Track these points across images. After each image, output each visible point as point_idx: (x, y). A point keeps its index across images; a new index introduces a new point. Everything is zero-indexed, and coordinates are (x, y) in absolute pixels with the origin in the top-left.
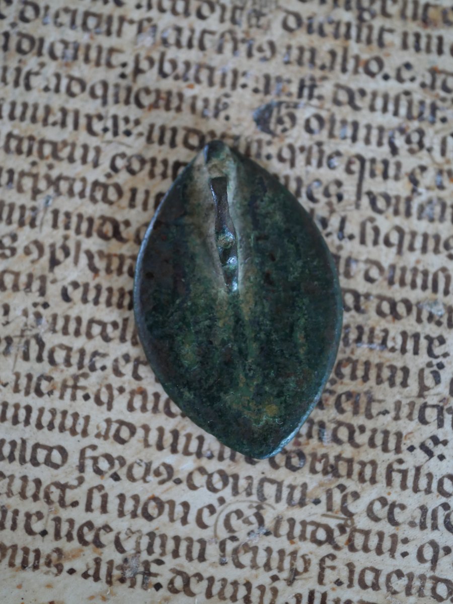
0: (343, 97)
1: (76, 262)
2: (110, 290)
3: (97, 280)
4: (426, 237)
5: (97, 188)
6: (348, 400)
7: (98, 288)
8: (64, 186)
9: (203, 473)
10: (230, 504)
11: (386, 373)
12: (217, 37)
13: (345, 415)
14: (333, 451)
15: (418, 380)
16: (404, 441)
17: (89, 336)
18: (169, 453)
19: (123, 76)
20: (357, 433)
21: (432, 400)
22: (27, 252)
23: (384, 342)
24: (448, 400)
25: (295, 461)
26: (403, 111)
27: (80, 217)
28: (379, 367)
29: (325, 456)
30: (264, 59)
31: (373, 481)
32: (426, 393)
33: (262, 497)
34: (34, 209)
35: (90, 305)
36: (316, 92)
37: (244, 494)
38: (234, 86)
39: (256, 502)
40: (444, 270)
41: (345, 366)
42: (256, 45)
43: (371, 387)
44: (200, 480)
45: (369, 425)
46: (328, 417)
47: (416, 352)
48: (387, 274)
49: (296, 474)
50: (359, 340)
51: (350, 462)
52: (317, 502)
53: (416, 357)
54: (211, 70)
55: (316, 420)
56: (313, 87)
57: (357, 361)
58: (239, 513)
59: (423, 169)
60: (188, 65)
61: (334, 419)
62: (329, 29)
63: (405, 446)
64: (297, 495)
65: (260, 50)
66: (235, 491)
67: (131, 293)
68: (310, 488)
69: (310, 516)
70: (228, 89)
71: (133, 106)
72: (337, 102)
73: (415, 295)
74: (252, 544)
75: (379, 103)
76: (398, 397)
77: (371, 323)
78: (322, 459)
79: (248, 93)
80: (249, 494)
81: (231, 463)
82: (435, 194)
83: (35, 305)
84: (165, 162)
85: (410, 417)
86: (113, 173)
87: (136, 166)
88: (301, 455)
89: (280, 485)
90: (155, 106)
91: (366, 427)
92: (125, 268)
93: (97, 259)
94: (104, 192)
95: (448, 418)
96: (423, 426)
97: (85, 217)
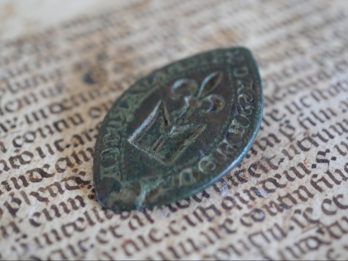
1: (28, 202)
2: (62, 204)
3: (50, 204)
5: (14, 160)
6: (256, 169)
7: (54, 208)
11: (263, 143)
13: (262, 176)
14: (274, 197)
15: (283, 135)
16: (306, 166)
17: (68, 235)
20: (278, 180)
21: (300, 138)
24: (308, 132)
25: (257, 216)
27: (14, 179)
29: (272, 203)
31: (311, 196)
32: (293, 137)
35: (56, 219)
43: (262, 154)
46: (253, 183)
47: (268, 125)
49: (265, 222)
51: (288, 196)
52: (292, 228)
53: (271, 126)
55: (248, 189)
61: (258, 182)
63: (309, 167)
64: (277, 232)
68: (280, 224)
69: (296, 238)
71: (7, 114)
76: (281, 149)
78: (272, 205)
80: (248, 249)
83: (17, 240)
84: (48, 127)
85: (296, 152)
86: (18, 148)
87: (30, 137)
88: (258, 211)
89: (261, 233)
91: (279, 174)
92: (63, 188)
93: (41, 194)
94: (20, 160)
95: (317, 139)
96: (308, 152)
97: (17, 178)
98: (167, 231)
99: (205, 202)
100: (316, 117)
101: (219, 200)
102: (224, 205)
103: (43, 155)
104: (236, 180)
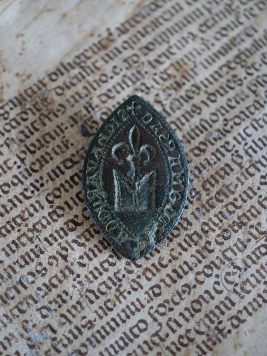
0: (104, 98)
1: (73, 249)
2: (96, 246)
3: (87, 248)
4: (183, 116)
5: (52, 215)
6: (220, 195)
7: (91, 250)
8: (39, 227)
9: (200, 274)
10: (221, 274)
11: (222, 173)
12: (38, 121)
13: (224, 201)
14: (234, 217)
15: (235, 164)
16: (254, 189)
17: (106, 270)
18: (180, 280)
19: (19, 167)
20: (236, 203)
21: (247, 165)
22: (51, 264)
23: (209, 164)
24: (252, 160)
25: (226, 235)
26: (129, 83)
27: (57, 231)
28: (217, 173)
29: (234, 222)
30: (63, 113)
31: (259, 213)
32: (242, 165)
33: (229, 259)
34: (36, 246)
35: (94, 259)
36: (94, 106)
37: (222, 265)
38: (62, 131)
39: (229, 263)
40: (201, 120)
41: (206, 185)
42: (55, 110)
43: (223, 183)
44: (201, 278)
45: (236, 195)
46: (220, 208)
47: (224, 156)
48: (185, 141)
49: (232, 239)
50: (200, 172)
51: (244, 215)
52: (249, 240)
53: (225, 157)
54: (49, 134)
55: (217, 213)
56: (90, 105)
57: (208, 179)
58: (228, 274)
59: (157, 95)
60: (38, 140)
61: (223, 206)
62: (75, 81)
63: (256, 190)
64: (240, 245)
65: (58, 111)
66: (218, 268)
67: (104, 239)
68: (241, 238)
69: (252, 248)
70: (62, 135)
71: (34, 174)
72: (104, 102)
73: (202, 138)
74: (245, 280)
75: (119, 88)
76: (235, 176)
77: (198, 162)
78: (234, 224)
79: (70, 129)
80: (224, 263)
81: (205, 259)
82: (170, 99)
83: (74, 280)
84: (67, 182)
85: (246, 178)
86: (52, 204)
87: (58, 193)
88: (226, 230)
89: (230, 248)
90: (42, 166)
91: (236, 197)
92: (93, 233)
93: (79, 240)
94: (56, 214)
95: (259, 165)
96: (254, 177)
97: (58, 230)
98: (170, 258)
99: (190, 230)
100: (256, 145)
101: (199, 227)
102: (202, 230)
103: (71, 207)
104: (208, 207)
